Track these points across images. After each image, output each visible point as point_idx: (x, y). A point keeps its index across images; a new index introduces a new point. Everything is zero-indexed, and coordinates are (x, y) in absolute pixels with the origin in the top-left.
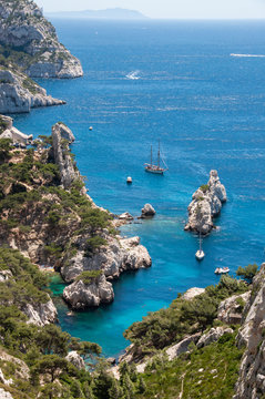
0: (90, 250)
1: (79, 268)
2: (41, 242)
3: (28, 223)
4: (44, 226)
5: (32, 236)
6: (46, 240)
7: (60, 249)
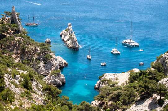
0: (46, 61)
1: (43, 69)
2: (19, 59)
3: (11, 51)
4: (19, 52)
5: (15, 56)
6: (21, 58)
7: (29, 61)
